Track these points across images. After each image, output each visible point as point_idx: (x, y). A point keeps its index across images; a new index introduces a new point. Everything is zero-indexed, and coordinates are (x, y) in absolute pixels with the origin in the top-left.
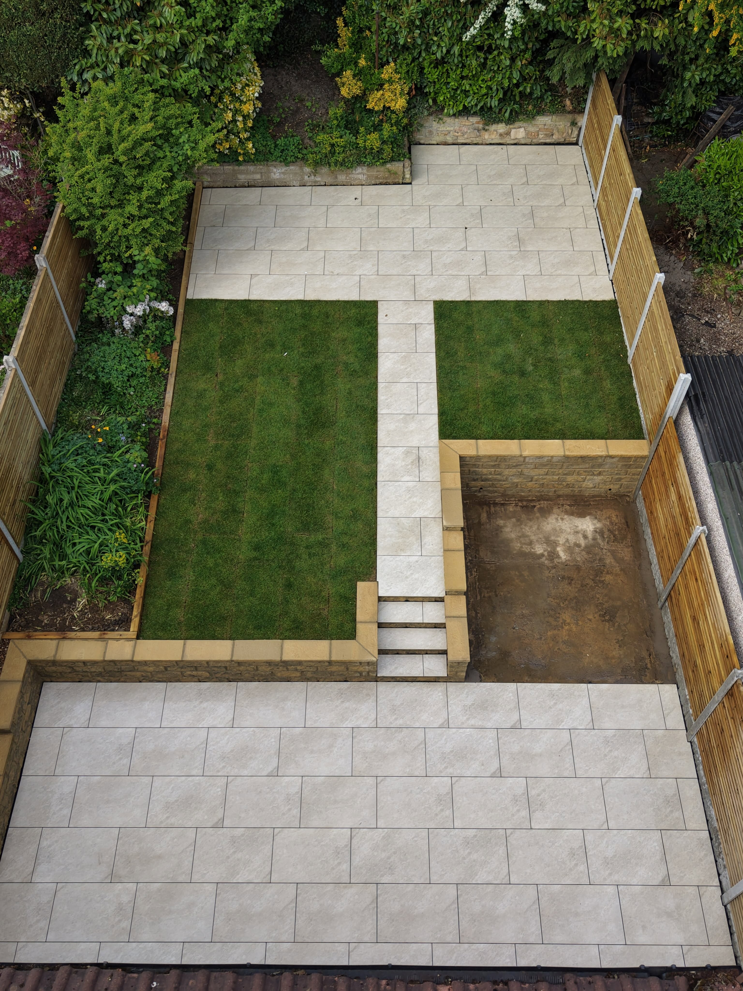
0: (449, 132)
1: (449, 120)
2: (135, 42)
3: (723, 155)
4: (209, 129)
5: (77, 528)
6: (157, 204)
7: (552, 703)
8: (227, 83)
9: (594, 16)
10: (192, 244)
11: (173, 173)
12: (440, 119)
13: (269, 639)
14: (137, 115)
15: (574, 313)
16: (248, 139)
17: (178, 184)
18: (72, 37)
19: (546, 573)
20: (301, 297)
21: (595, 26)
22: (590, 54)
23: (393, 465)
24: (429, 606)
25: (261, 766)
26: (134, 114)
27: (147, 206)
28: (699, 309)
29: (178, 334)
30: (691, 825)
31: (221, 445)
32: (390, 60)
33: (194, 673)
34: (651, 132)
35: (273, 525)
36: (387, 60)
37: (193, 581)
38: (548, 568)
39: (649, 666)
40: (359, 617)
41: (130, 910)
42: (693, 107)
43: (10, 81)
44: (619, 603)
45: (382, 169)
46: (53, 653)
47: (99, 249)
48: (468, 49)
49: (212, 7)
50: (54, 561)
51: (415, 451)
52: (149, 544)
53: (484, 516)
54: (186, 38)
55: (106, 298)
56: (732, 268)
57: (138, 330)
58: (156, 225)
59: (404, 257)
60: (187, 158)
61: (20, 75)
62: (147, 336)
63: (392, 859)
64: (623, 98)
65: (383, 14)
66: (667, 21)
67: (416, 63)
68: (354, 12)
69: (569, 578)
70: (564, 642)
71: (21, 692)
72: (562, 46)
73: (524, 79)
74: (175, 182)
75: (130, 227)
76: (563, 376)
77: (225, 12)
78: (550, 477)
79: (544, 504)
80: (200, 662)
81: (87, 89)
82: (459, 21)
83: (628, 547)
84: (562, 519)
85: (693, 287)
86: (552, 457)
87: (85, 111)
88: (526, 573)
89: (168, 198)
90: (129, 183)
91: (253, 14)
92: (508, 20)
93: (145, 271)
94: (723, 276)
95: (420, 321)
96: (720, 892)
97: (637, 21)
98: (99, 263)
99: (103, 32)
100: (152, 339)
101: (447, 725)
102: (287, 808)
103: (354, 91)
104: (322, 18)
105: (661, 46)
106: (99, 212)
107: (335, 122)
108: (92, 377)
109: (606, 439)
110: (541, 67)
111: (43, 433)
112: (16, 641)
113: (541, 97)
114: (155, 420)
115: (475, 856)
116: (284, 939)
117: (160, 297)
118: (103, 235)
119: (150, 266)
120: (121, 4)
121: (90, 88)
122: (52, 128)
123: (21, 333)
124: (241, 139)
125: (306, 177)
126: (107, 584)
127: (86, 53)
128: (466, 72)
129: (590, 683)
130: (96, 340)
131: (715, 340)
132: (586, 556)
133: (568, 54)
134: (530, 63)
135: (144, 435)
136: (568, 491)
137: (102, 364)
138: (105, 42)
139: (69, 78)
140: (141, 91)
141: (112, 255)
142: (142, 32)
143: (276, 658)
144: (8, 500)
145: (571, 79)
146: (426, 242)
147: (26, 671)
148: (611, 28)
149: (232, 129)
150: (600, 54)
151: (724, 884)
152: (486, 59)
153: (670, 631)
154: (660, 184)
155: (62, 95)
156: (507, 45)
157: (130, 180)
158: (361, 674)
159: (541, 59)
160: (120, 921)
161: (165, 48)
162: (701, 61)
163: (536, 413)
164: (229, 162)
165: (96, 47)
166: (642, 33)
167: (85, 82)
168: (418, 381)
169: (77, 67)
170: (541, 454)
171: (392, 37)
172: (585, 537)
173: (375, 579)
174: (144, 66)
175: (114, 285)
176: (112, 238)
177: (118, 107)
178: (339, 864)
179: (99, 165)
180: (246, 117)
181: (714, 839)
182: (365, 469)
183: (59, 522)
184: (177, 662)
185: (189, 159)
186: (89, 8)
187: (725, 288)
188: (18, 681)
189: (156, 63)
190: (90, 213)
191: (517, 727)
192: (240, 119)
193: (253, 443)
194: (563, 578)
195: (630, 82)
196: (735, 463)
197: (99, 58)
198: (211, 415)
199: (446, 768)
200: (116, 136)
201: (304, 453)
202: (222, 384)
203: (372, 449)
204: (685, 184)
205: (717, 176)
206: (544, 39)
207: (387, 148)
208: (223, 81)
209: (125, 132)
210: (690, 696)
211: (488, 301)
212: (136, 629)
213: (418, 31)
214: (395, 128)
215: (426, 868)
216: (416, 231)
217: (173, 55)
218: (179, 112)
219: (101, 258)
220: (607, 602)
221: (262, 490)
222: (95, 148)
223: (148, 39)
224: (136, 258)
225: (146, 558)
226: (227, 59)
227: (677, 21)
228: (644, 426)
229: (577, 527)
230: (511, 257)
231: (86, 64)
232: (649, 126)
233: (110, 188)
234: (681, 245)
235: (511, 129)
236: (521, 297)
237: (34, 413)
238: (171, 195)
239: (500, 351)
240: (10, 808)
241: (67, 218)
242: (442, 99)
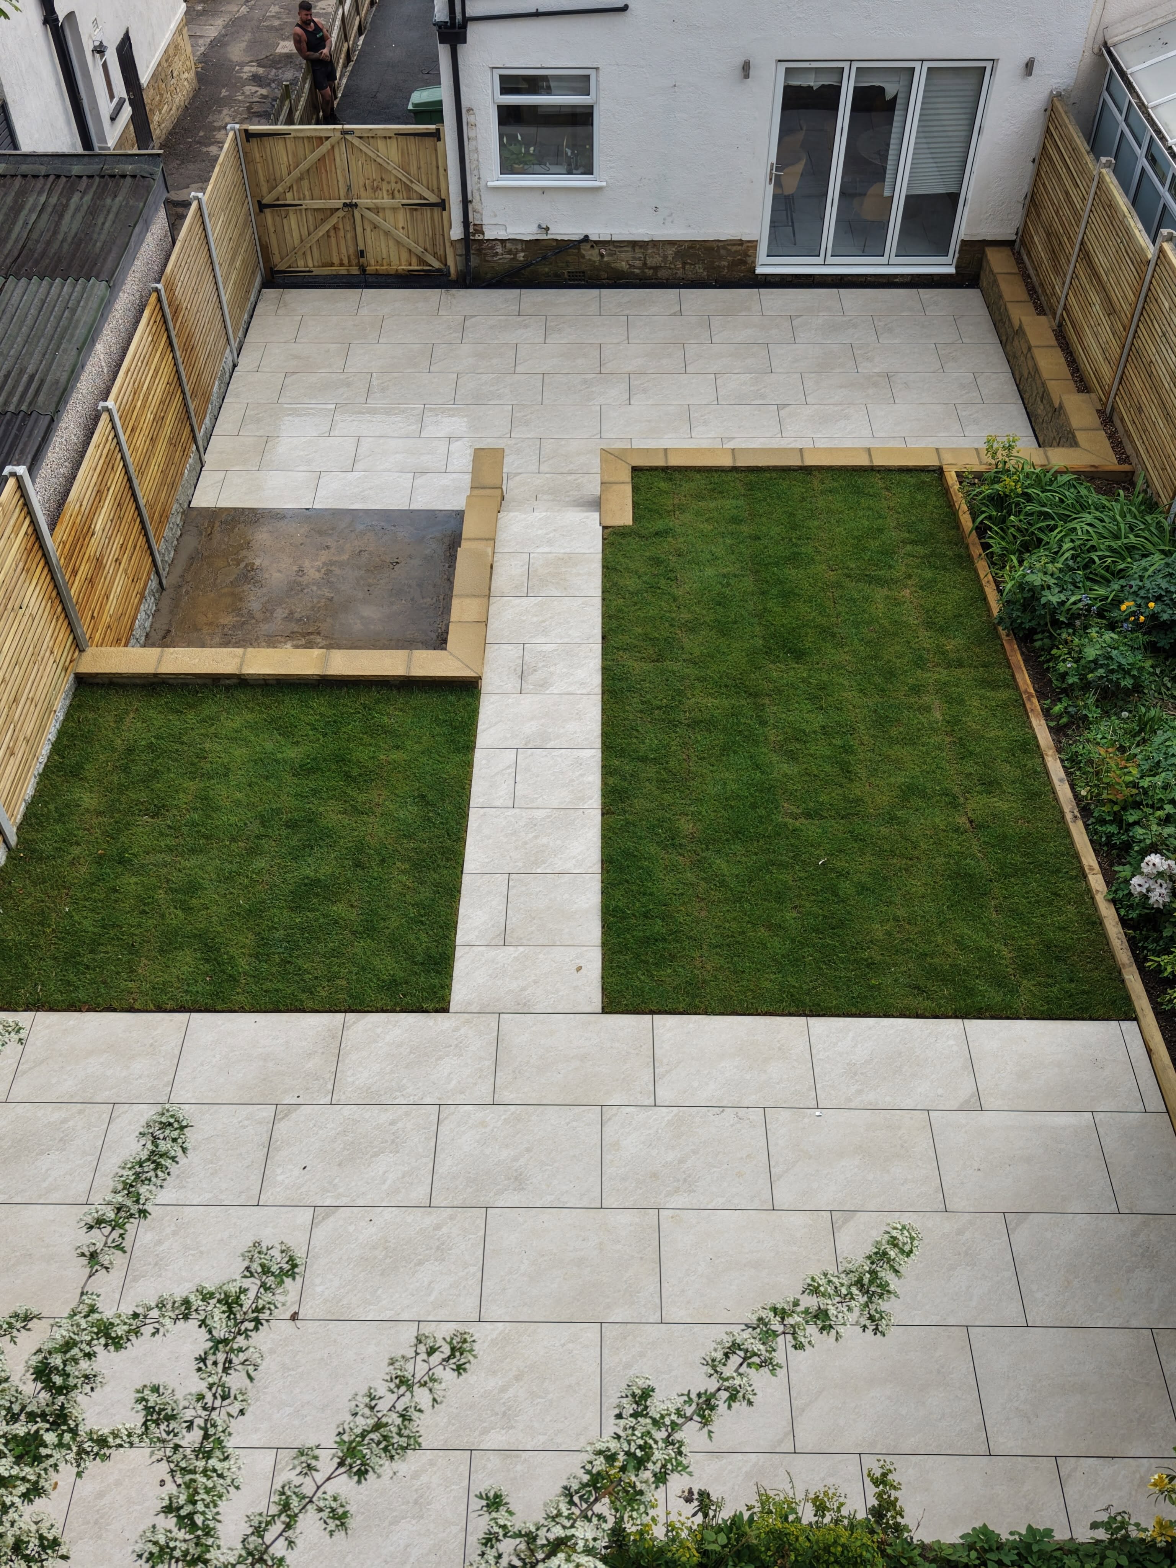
20: (820, 1026)
23: (571, 667)
51: (529, 688)
95: (492, 953)
168: (511, 812)
173: (605, 528)
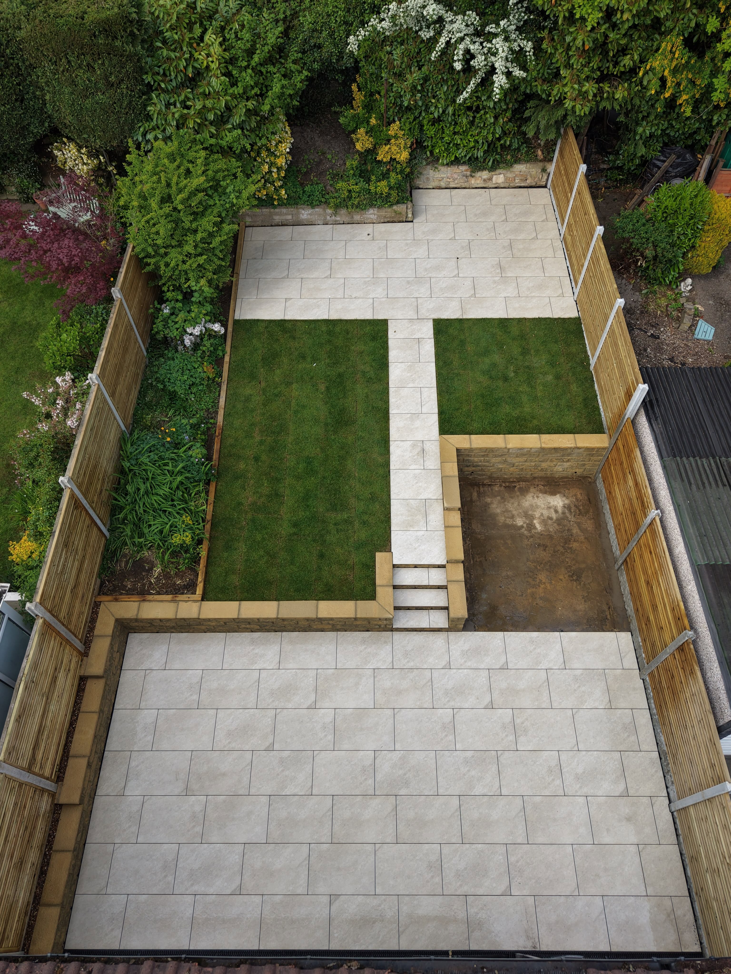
0: (443, 178)
1: (443, 169)
2: (188, 108)
3: (669, 197)
4: (250, 180)
5: (151, 512)
6: (209, 243)
7: (532, 648)
8: (264, 141)
9: (566, 81)
10: (238, 274)
11: (222, 218)
12: (436, 168)
13: (306, 600)
14: (192, 169)
15: (546, 328)
16: (281, 187)
17: (226, 228)
18: (137, 104)
19: (526, 542)
20: (326, 317)
21: (566, 89)
22: (560, 113)
23: (403, 456)
24: (433, 571)
25: (302, 700)
26: (189, 169)
27: (201, 245)
28: (646, 324)
29: (228, 349)
30: (644, 747)
31: (265, 441)
32: (396, 119)
33: (248, 626)
34: (606, 176)
35: (308, 506)
36: (394, 119)
37: (245, 553)
38: (527, 537)
39: (609, 617)
40: (378, 582)
41: (202, 818)
42: (642, 156)
43: (88, 141)
44: (583, 566)
45: (390, 210)
46: (136, 612)
47: (163, 281)
48: (460, 109)
49: (251, 76)
50: (134, 538)
51: (420, 444)
52: (210, 523)
53: (475, 495)
54: (230, 104)
55: (170, 321)
56: (672, 289)
57: (196, 346)
58: (209, 261)
59: (408, 282)
60: (233, 205)
61: (95, 136)
62: (204, 351)
63: (407, 776)
64: (584, 148)
65: (391, 80)
66: (626, 85)
67: (417, 121)
68: (366, 79)
69: (544, 545)
70: (541, 598)
71: (111, 644)
72: (537, 106)
73: (504, 133)
74: (224, 225)
75: (188, 263)
76: (539, 381)
77: (261, 81)
78: (529, 464)
79: (523, 484)
80: (252, 619)
81: (150, 147)
82: (453, 86)
83: (590, 519)
84: (538, 497)
85: (641, 305)
86: (531, 449)
87: (149, 167)
88: (509, 542)
89: (218, 239)
90: (186, 227)
91: (284, 82)
92: (496, 85)
93: (201, 299)
94: (665, 296)
95: (422, 336)
96: (667, 802)
97: (601, 85)
98: (164, 292)
99: (162, 99)
100: (208, 354)
101: (448, 667)
102: (323, 734)
103: (367, 145)
104: (339, 84)
105: (620, 106)
106: (162, 251)
107: (352, 172)
108: (160, 386)
109: (574, 433)
110: (518, 123)
111: (123, 432)
112: (106, 603)
113: (518, 149)
114: (212, 421)
115: (473, 773)
116: (323, 840)
117: (213, 319)
118: (167, 270)
119: (204, 295)
120: (176, 75)
121: (152, 147)
122: (122, 181)
123: (102, 354)
124: (275, 187)
125: (328, 217)
126: (177, 556)
127: (149, 118)
128: (457, 129)
129: (562, 631)
130: (162, 356)
131: (659, 349)
132: (557, 527)
133: (543, 113)
134: (510, 120)
135: (203, 433)
136: (542, 474)
137: (169, 376)
138: (163, 108)
139: (135, 139)
140: (194, 149)
141: (174, 286)
142: (194, 99)
143: (313, 615)
144: (96, 491)
145: (545, 133)
146: (426, 270)
147: (115, 627)
148: (580, 91)
149: (269, 179)
150: (569, 113)
151: (671, 795)
152: (474, 117)
153: (626, 589)
154: (618, 222)
155: (129, 153)
156: (492, 106)
157: (187, 225)
158: (380, 626)
159: (518, 116)
160: (194, 826)
161: (213, 112)
162: (652, 117)
163: (517, 412)
164: (266, 206)
165: (156, 112)
166: (605, 95)
167: (148, 141)
168: (421, 386)
169: (142, 129)
170: (522, 446)
171: (398, 100)
172: (556, 511)
173: (390, 551)
174: (196, 128)
175: (177, 311)
176: (174, 272)
177: (176, 163)
178: (366, 779)
179: (161, 212)
180: (279, 169)
181: (663, 759)
182: (380, 460)
183: (137, 507)
184: (234, 619)
185: (234, 206)
186: (150, 79)
187: (667, 306)
188: (108, 636)
189: (205, 125)
190: (156, 252)
191: (505, 668)
192: (275, 170)
193: (291, 439)
194: (539, 545)
195: (590, 135)
196: (684, 459)
197: (159, 122)
198: (256, 415)
199: (449, 701)
200: (174, 188)
201: (331, 447)
202: (264, 390)
203: (385, 443)
204: (638, 221)
205: (665, 215)
206: (522, 100)
207: (394, 193)
208: (260, 139)
209: (181, 185)
210: (643, 643)
211: (477, 319)
212: (201, 593)
213: (420, 95)
214: (399, 176)
215: (434, 783)
216: (417, 261)
217: (220, 118)
218: (225, 167)
219: (165, 289)
220: (574, 565)
221: (298, 478)
222: (157, 198)
223: (199, 105)
224: (194, 289)
225: (208, 536)
226: (264, 120)
227: (633, 85)
228: (604, 423)
229: (549, 503)
230: (495, 282)
231: (149, 126)
232: (605, 171)
233: (170, 231)
234: (631, 271)
235: (493, 175)
236: (504, 316)
237: (115, 418)
238: (220, 236)
239: (487, 360)
240: (105, 736)
241: (136, 256)
242: (437, 151)
